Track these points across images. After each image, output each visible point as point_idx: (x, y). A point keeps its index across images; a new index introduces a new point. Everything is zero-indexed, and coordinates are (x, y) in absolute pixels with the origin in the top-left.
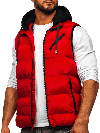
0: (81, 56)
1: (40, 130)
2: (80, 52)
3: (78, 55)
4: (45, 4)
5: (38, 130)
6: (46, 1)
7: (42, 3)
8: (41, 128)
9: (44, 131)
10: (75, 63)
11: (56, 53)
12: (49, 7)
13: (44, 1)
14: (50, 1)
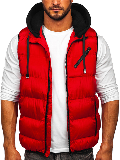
0: (104, 72)
1: (60, 156)
2: (102, 69)
3: (101, 71)
4: (51, 11)
5: (57, 155)
6: (52, 8)
7: (48, 9)
8: (60, 154)
9: (64, 156)
10: (96, 80)
11: (85, 72)
12: (57, 15)
13: (50, 7)
14: (57, 8)
